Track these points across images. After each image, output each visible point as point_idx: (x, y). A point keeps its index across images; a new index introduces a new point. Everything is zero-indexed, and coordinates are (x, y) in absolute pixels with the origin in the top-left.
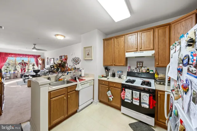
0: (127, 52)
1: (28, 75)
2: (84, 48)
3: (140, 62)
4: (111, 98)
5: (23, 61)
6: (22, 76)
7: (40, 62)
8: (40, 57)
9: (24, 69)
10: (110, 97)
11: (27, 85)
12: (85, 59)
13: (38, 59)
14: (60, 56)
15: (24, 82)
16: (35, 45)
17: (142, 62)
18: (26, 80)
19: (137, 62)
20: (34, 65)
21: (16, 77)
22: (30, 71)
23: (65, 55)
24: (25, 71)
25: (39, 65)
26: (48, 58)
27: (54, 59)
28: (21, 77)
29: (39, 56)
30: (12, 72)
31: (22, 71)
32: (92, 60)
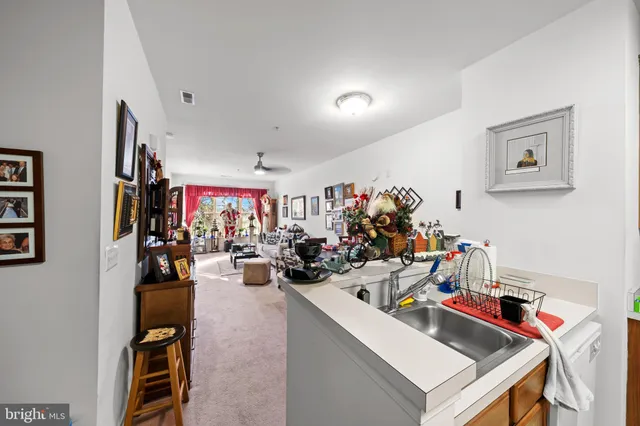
1: (241, 245)
2: (490, 129)
5: (230, 205)
6: (228, 247)
7: (267, 208)
8: (265, 196)
9: (232, 228)
11: (242, 276)
12: (497, 189)
13: (263, 202)
14: (326, 189)
15: (233, 265)
16: (260, 155)
18: (238, 260)
20: (252, 218)
21: (215, 250)
22: (243, 233)
23: (346, 183)
24: (233, 234)
25: (264, 218)
26: (286, 197)
27: (304, 197)
28: (227, 250)
29: (264, 192)
30: (208, 235)
31: (227, 233)
32: (571, 189)
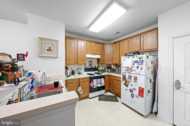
0: (87, 54)
3: (91, 61)
4: (81, 93)
10: (81, 91)
17: (92, 61)
19: (89, 61)
